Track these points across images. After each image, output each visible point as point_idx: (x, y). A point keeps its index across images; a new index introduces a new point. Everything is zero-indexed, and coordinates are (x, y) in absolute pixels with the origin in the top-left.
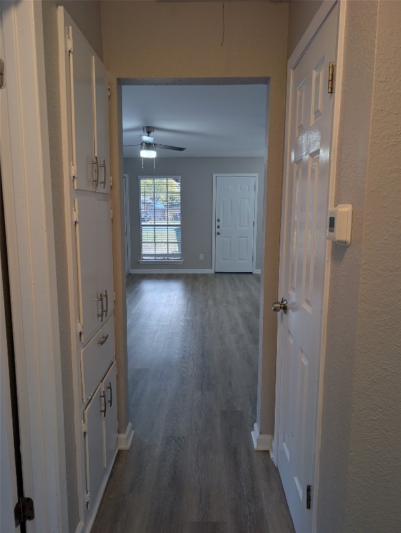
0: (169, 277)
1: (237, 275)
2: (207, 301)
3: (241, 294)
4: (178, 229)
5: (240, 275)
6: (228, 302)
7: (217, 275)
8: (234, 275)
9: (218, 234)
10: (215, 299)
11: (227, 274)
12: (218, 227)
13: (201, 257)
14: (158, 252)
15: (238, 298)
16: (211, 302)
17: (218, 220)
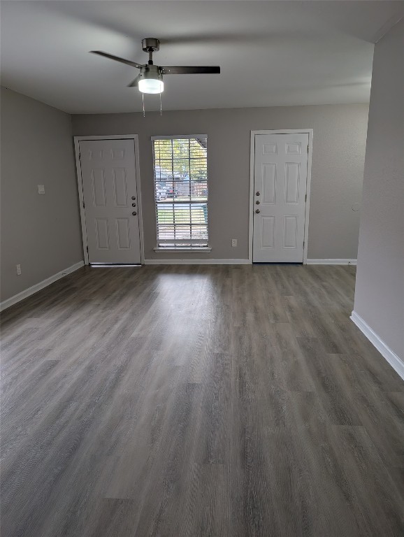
0: (193, 270)
1: (283, 267)
2: (244, 314)
3: (294, 301)
4: (204, 207)
5: (287, 267)
6: (276, 316)
7: (256, 266)
8: (278, 267)
9: (258, 212)
10: (256, 310)
11: (269, 266)
12: (258, 203)
13: (235, 243)
14: (179, 237)
15: (290, 308)
16: (250, 316)
17: (258, 194)
